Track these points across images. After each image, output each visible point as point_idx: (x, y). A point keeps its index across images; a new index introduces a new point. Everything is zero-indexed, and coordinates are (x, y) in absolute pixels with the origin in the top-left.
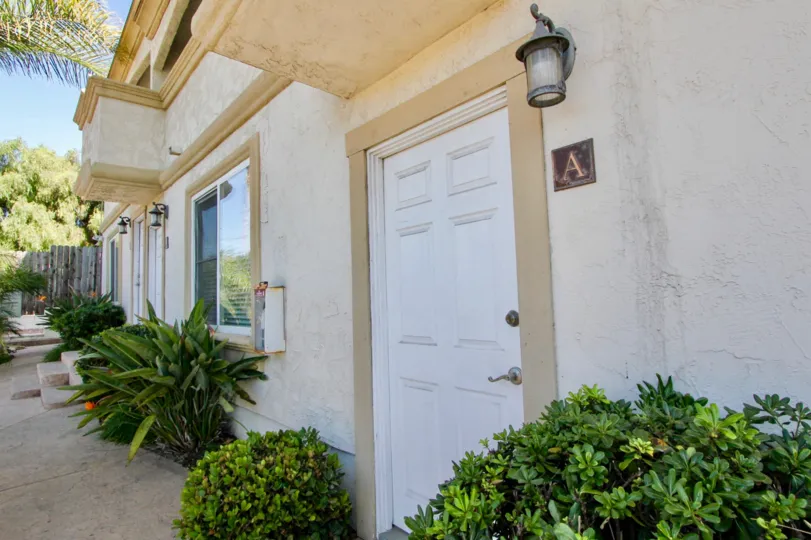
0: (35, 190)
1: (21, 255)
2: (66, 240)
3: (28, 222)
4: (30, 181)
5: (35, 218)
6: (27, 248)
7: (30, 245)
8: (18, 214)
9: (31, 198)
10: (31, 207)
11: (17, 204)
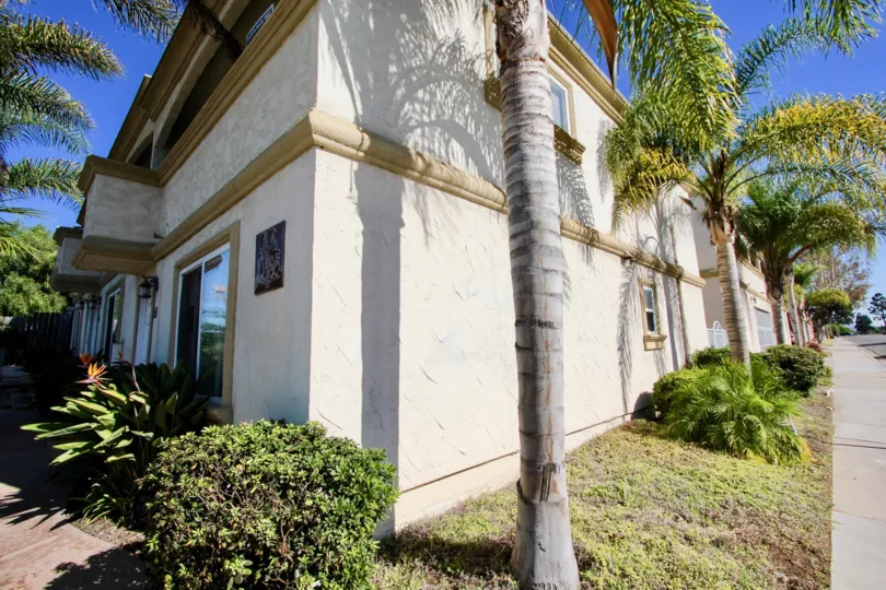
1: (8, 319)
2: (50, 307)
3: (18, 292)
5: (25, 289)
6: (15, 313)
8: (10, 285)
9: (23, 272)
10: (21, 280)
11: (10, 277)
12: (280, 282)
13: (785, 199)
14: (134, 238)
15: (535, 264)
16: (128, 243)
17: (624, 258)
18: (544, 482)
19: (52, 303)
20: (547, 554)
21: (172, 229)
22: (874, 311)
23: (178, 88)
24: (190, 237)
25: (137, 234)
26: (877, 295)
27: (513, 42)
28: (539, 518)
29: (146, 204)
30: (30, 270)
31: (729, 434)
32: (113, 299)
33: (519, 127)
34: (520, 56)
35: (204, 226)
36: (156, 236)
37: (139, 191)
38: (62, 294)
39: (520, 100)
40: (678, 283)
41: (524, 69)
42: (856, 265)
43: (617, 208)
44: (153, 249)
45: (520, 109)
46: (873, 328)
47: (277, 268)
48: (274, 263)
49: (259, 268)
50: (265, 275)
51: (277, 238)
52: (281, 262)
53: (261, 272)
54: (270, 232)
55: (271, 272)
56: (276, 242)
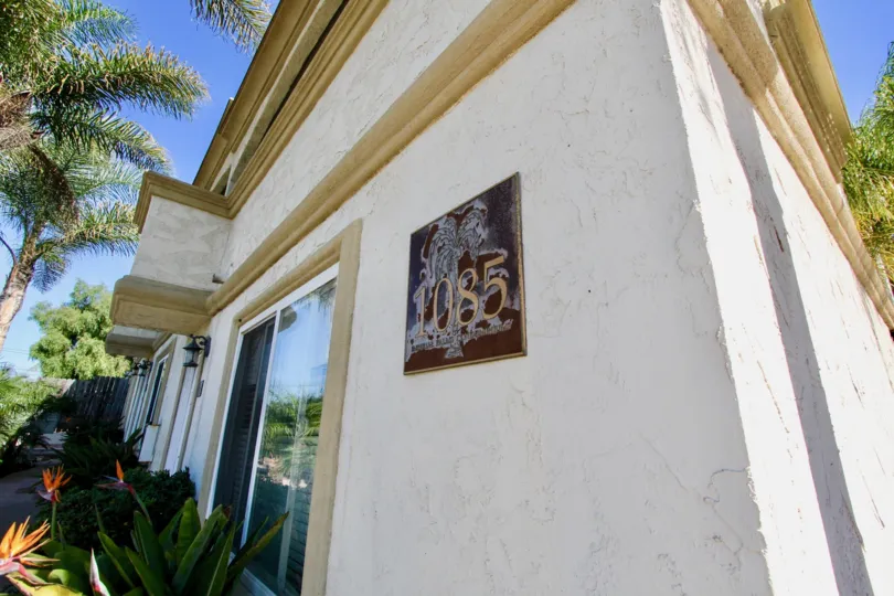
0: (100, 328)
1: (71, 382)
2: (113, 370)
3: (87, 354)
4: (98, 322)
5: (94, 351)
6: (80, 376)
7: (84, 372)
8: (81, 347)
9: (96, 335)
10: (92, 341)
11: (82, 339)
12: (508, 343)
14: (189, 283)
16: (178, 289)
19: (117, 367)
21: (236, 268)
23: (266, 101)
24: (262, 273)
25: (193, 278)
29: (209, 239)
30: (102, 332)
32: (161, 366)
35: (287, 250)
36: (216, 281)
37: (202, 221)
38: (127, 358)
44: (209, 299)
47: (492, 304)
48: (478, 290)
49: (421, 309)
50: (442, 324)
51: (489, 223)
52: (514, 282)
53: (428, 316)
54: (459, 216)
55: (467, 316)
56: (484, 233)
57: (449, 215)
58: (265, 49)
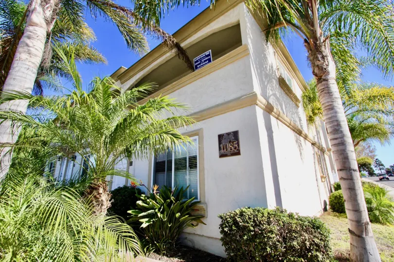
12: (238, 153)
13: (352, 120)
15: (348, 149)
17: (312, 144)
18: (366, 229)
20: (373, 256)
22: (376, 167)
26: (376, 159)
27: (325, 73)
28: (367, 242)
31: (379, 215)
33: (332, 102)
34: (328, 78)
39: (331, 92)
40: (324, 154)
41: (331, 82)
42: (369, 146)
43: (308, 126)
45: (332, 95)
46: (375, 174)
47: (235, 148)
48: (233, 146)
49: (222, 148)
50: (227, 150)
51: (234, 136)
52: (238, 145)
53: (224, 149)
54: (228, 134)
55: (231, 149)
56: (233, 138)
57: (227, 133)
58: (144, 59)
